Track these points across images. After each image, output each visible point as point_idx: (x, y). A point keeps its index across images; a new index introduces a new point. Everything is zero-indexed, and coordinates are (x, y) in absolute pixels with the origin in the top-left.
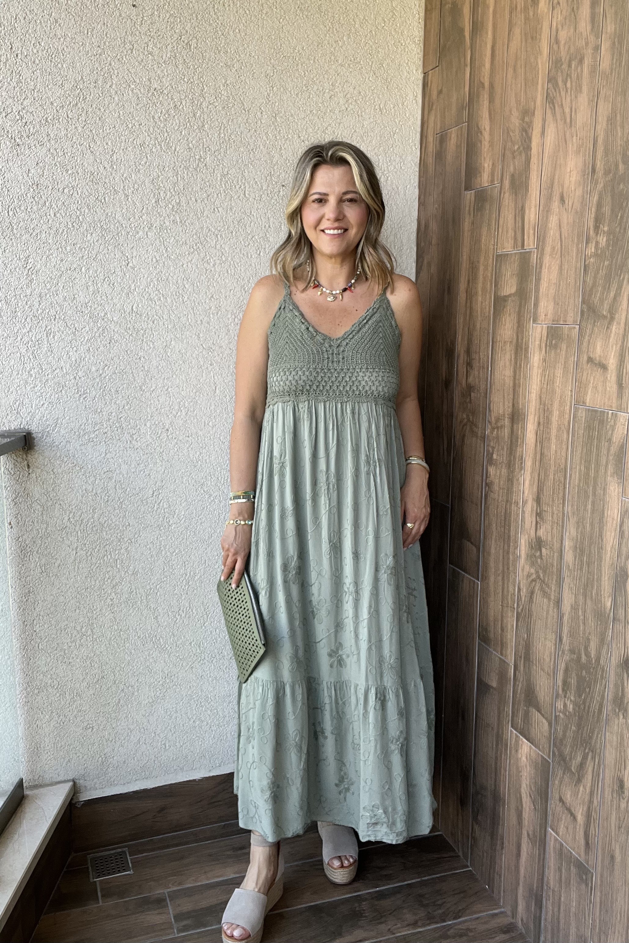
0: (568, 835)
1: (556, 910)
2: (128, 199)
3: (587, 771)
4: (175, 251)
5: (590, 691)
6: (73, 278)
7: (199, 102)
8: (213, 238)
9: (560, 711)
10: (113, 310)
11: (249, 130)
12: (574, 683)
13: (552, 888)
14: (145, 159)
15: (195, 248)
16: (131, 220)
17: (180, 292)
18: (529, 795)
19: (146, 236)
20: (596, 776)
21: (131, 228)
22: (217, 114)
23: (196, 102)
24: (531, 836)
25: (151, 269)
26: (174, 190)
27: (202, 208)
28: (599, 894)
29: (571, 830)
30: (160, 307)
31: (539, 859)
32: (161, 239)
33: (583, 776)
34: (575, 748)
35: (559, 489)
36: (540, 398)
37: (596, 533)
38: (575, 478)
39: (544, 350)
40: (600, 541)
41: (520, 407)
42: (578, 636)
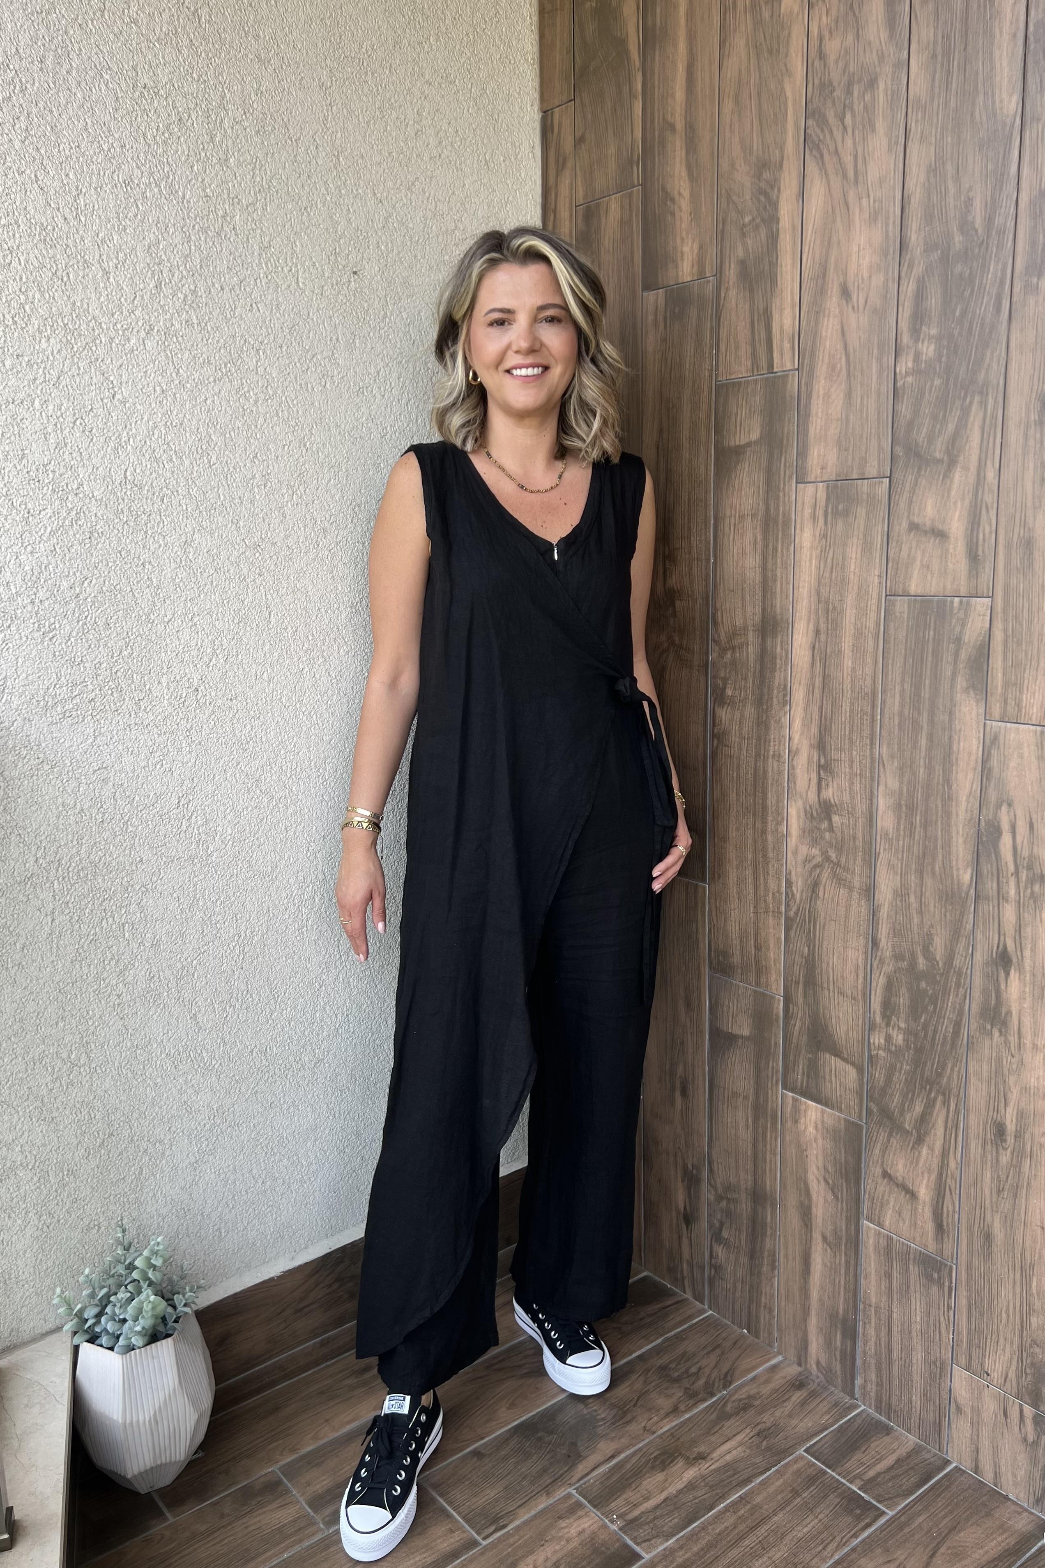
1: (884, 1332)
2: (109, 278)
3: (933, 1125)
4: (192, 374)
5: (935, 1008)
6: (19, 418)
7: (219, 118)
8: (252, 354)
9: (879, 1048)
10: (92, 477)
11: (300, 174)
13: (873, 1304)
14: (134, 209)
15: (224, 371)
16: (116, 316)
17: (204, 447)
18: (822, 1180)
19: (142, 347)
20: (952, 1128)
21: (117, 331)
22: (247, 141)
23: (213, 117)
24: (831, 1239)
25: (153, 405)
26: (186, 267)
27: (231, 303)
28: (963, 1293)
29: (906, 1214)
30: (173, 472)
31: (847, 1268)
32: (168, 352)
33: (927, 1133)
34: (910, 1095)
35: (862, 724)
36: (818, 594)
37: (939, 779)
38: (894, 704)
39: (821, 521)
40: (946, 789)
41: (779, 611)
42: (909, 933)
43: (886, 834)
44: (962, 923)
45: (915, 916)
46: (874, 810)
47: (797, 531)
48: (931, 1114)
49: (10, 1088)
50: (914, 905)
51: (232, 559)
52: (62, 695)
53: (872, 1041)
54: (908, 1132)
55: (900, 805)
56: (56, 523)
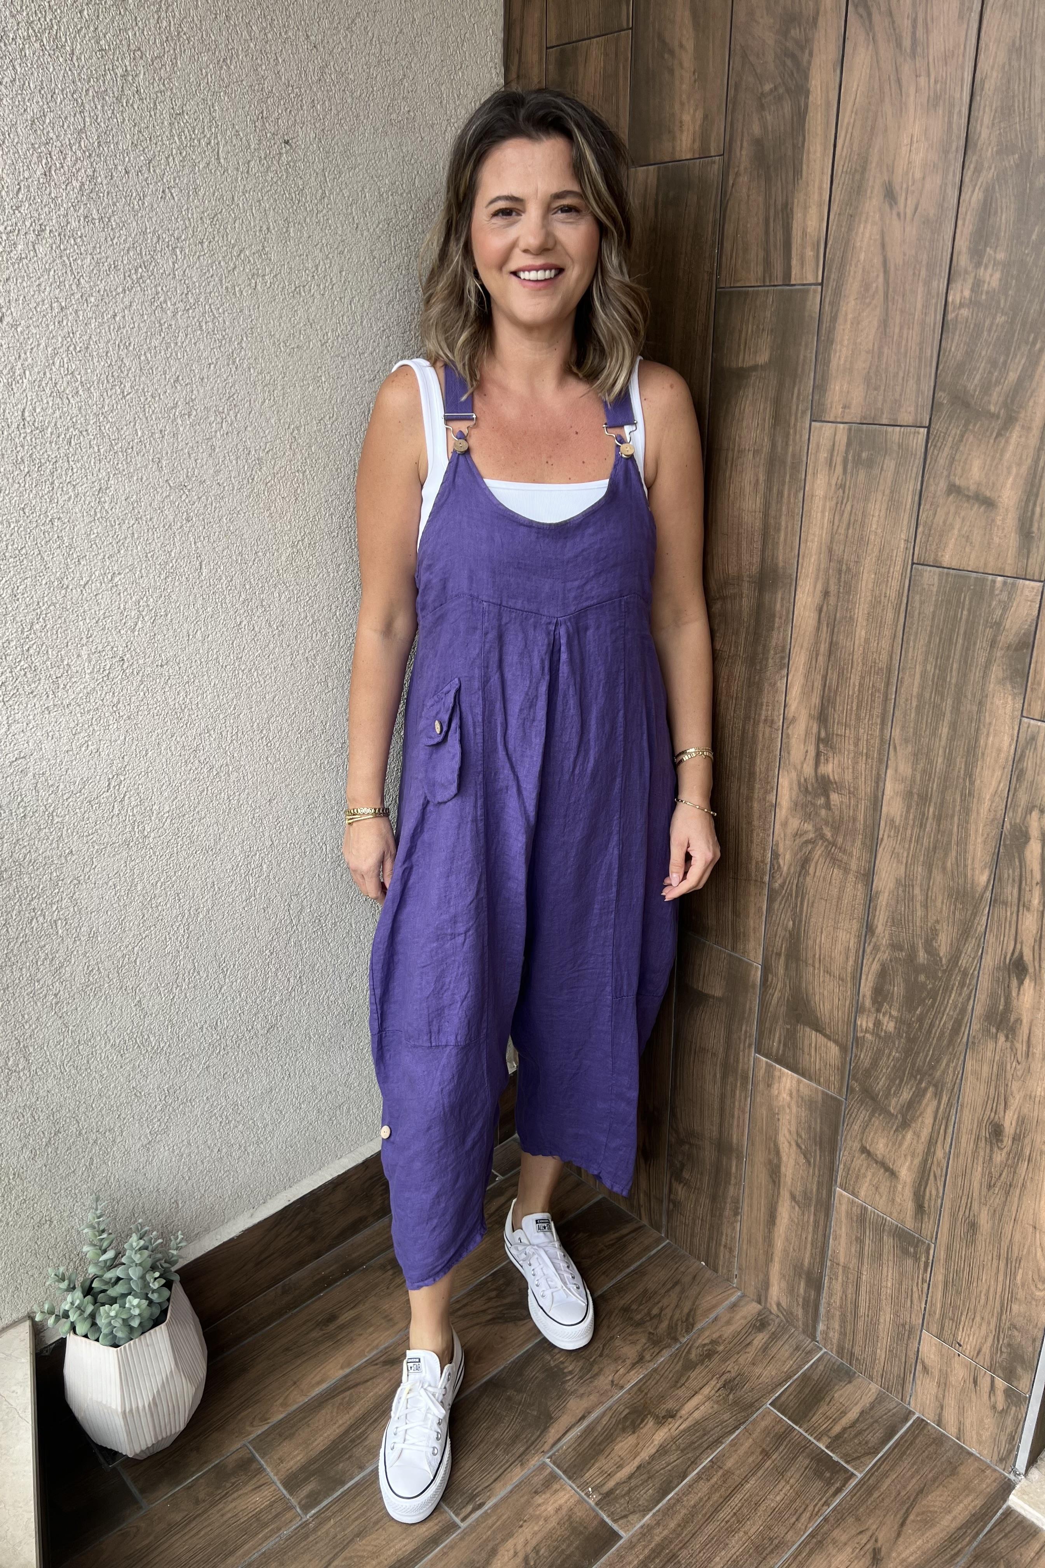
0: (877, 1197)
1: (851, 1290)
3: (921, 1114)
5: (934, 1002)
8: (168, 254)
9: (866, 1031)
12: (899, 993)
13: (841, 1263)
15: (134, 277)
17: (115, 374)
18: (793, 1144)
20: (942, 1120)
24: (800, 1198)
25: (51, 327)
26: (80, 145)
28: (940, 1270)
29: (884, 1190)
31: (816, 1227)
33: (914, 1119)
35: (873, 701)
36: (830, 551)
37: (959, 772)
38: (912, 684)
39: (839, 469)
40: (967, 784)
41: (781, 564)
42: (911, 925)
43: (893, 821)
44: (973, 923)
45: (919, 907)
46: (880, 794)
47: (808, 477)
48: (920, 1102)
50: (919, 897)
53: (859, 1023)
54: (893, 1115)
55: (911, 793)
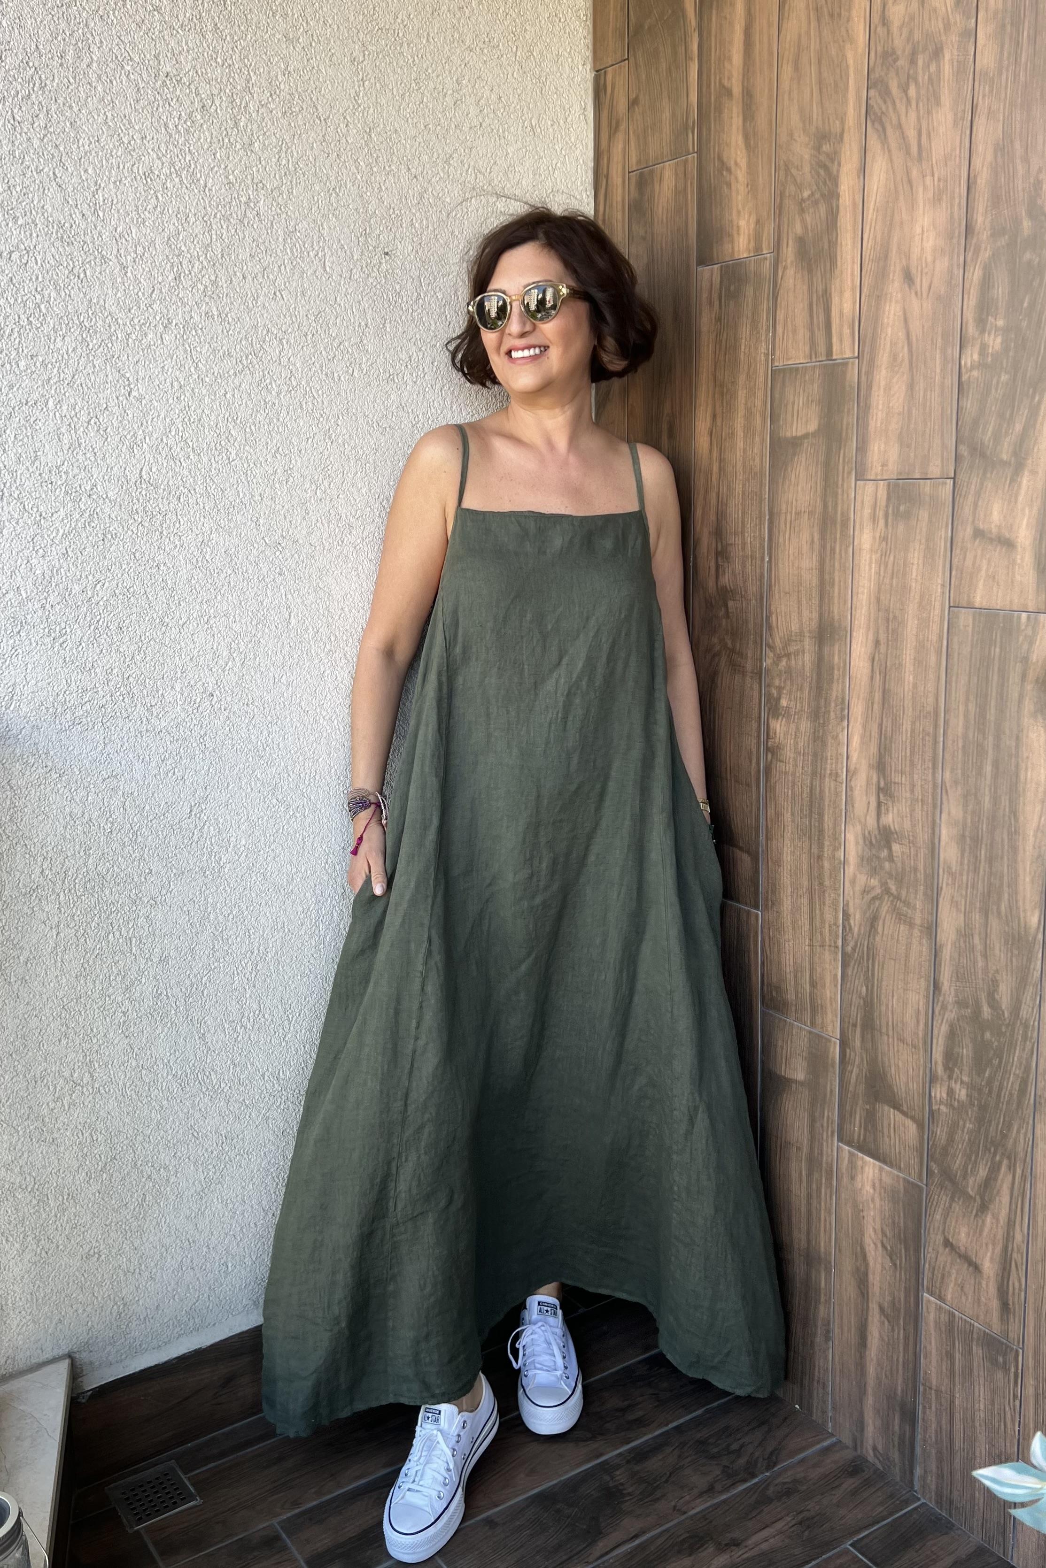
0: (963, 1298)
1: (945, 1419)
2: (126, 273)
3: (998, 1192)
4: (211, 368)
5: (1000, 1062)
6: (33, 418)
7: (244, 103)
8: (275, 344)
9: (941, 1103)
10: (106, 477)
11: (328, 154)
12: (968, 1055)
13: (934, 1387)
15: (245, 362)
16: (133, 311)
18: (879, 1245)
19: (159, 342)
20: (1018, 1198)
21: (133, 326)
22: (273, 124)
23: (238, 101)
24: (888, 1311)
25: (171, 401)
26: (206, 257)
27: (254, 291)
28: (1029, 1380)
29: (969, 1289)
30: (190, 470)
31: (906, 1345)
32: (187, 346)
33: (991, 1201)
34: (973, 1158)
35: (924, 745)
36: (878, 600)
37: (1004, 810)
38: (958, 725)
39: (882, 523)
40: (1013, 822)
41: (836, 617)
42: (973, 977)
43: (949, 867)
44: (1029, 970)
45: (979, 958)
46: (936, 841)
47: (856, 533)
48: (996, 1179)
49: (10, 1106)
50: (979, 947)
51: (251, 558)
52: (72, 702)
53: (933, 1094)
54: (971, 1197)
55: (963, 836)
56: (68, 525)
